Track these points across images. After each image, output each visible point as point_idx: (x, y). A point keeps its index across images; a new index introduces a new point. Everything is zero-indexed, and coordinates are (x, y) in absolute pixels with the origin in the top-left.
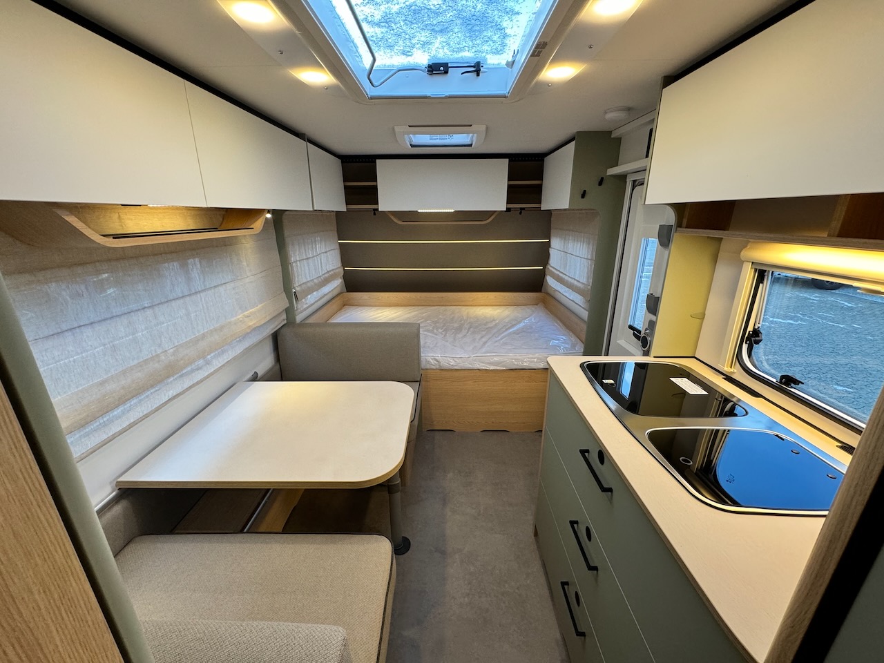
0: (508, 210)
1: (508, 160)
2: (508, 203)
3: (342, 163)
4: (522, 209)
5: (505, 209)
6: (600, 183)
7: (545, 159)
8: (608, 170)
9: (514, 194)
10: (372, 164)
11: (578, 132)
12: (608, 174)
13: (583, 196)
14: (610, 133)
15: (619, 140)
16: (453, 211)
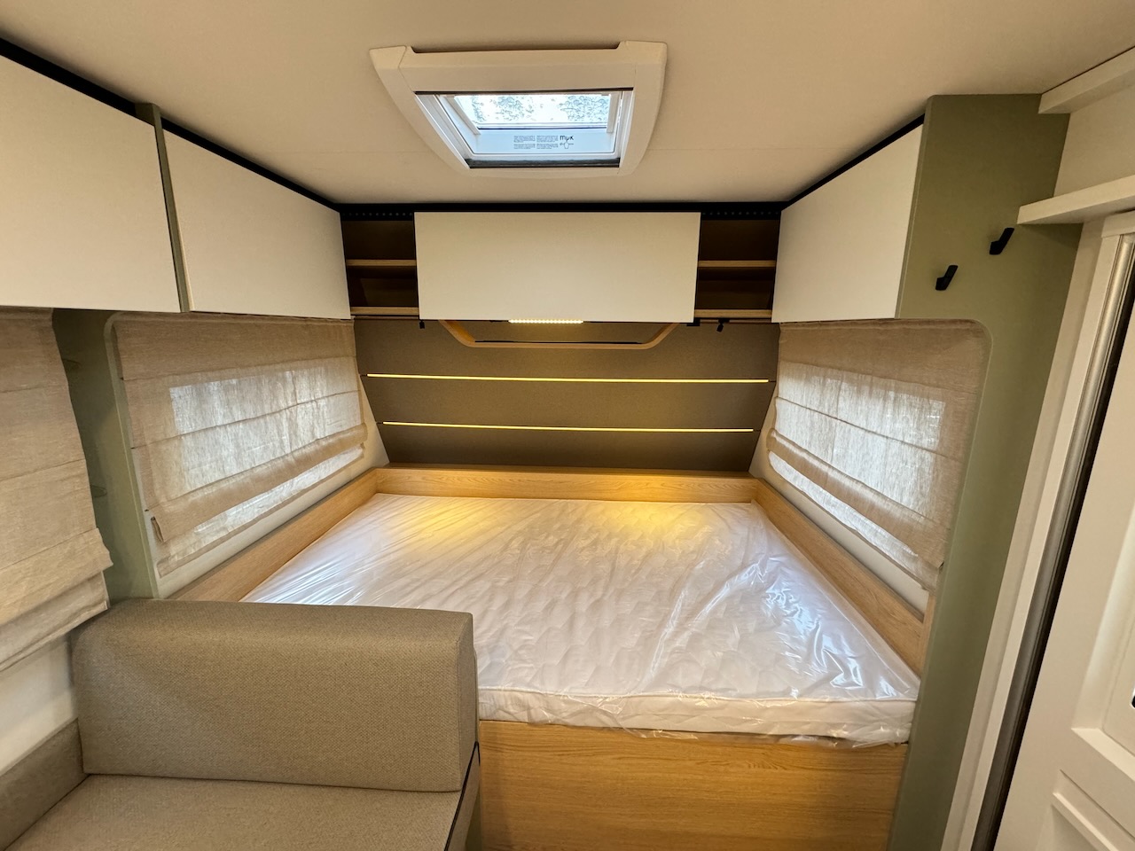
0: (697, 321)
1: (699, 214)
2: (698, 306)
3: (343, 219)
4: (723, 321)
5: (692, 321)
6: (997, 248)
7: (783, 212)
8: (1022, 209)
9: (710, 287)
10: (403, 223)
11: (936, 98)
12: (1019, 222)
13: (942, 284)
14: (1036, 98)
15: (1061, 122)
16: (580, 322)
